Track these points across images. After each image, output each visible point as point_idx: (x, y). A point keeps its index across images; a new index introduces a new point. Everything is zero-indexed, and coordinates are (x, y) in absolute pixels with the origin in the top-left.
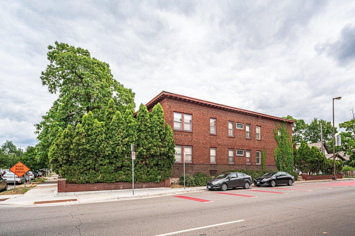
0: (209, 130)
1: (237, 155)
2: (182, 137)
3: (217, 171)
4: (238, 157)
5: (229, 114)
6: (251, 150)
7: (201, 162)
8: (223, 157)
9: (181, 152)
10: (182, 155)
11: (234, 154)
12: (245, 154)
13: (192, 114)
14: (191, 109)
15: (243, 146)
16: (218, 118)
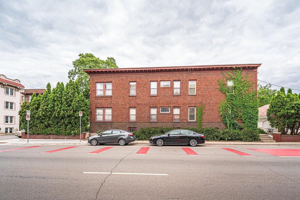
0: (129, 92)
1: (161, 112)
2: (103, 101)
3: (136, 128)
4: (161, 115)
5: (151, 74)
6: (180, 107)
7: (120, 120)
8: (143, 116)
9: (102, 113)
10: (104, 115)
11: (158, 112)
12: (172, 111)
13: (111, 82)
14: (111, 77)
15: (168, 103)
16: (137, 80)
